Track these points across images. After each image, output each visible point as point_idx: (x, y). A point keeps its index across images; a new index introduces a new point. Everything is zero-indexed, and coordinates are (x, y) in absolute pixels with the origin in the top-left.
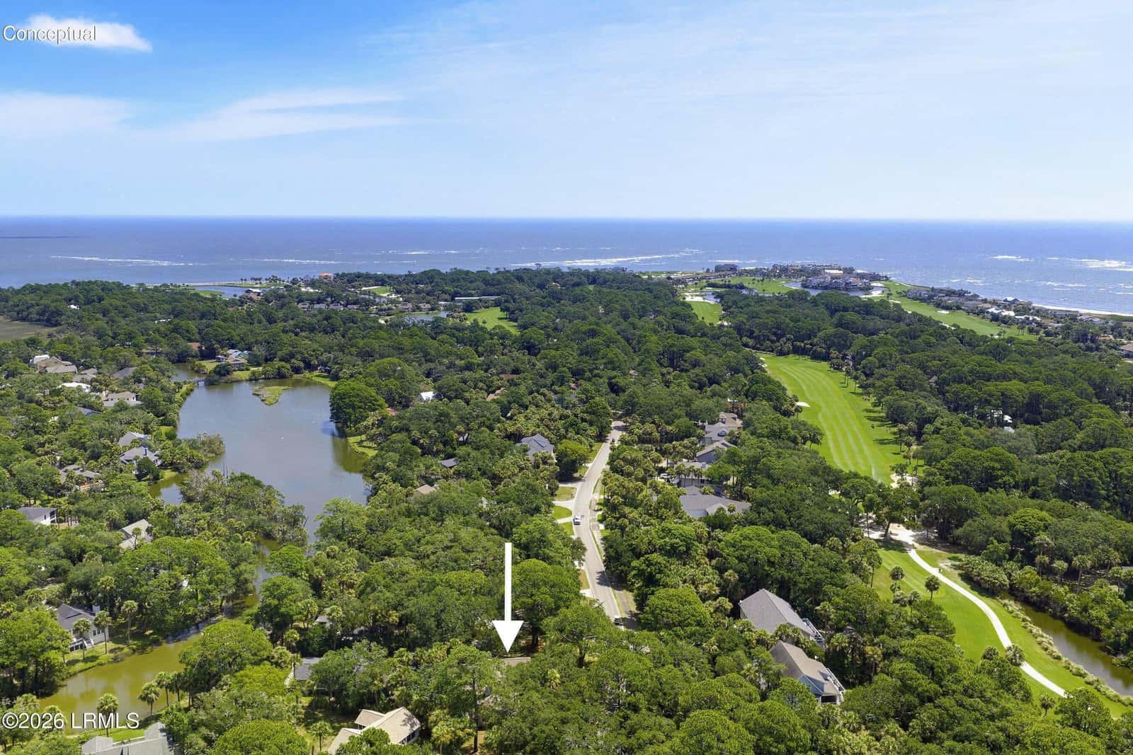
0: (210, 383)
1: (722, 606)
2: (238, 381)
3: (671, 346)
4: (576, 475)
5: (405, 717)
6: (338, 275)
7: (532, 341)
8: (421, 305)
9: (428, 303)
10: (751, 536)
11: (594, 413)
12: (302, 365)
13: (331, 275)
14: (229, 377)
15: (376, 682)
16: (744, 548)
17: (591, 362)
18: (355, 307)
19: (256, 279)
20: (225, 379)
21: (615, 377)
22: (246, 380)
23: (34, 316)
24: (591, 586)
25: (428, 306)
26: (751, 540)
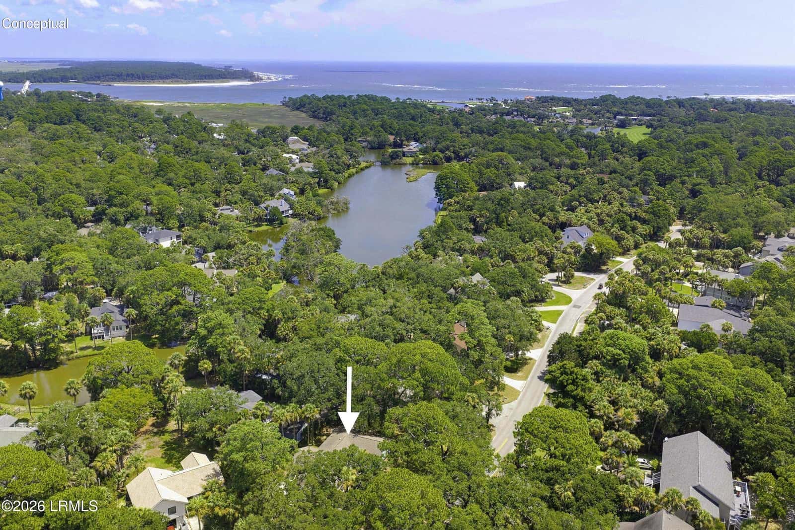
0: (384, 164)
1: (621, 441)
2: (405, 164)
3: (776, 162)
4: (604, 268)
5: (212, 472)
6: (538, 97)
7: (644, 149)
8: (584, 120)
9: (591, 119)
10: (701, 366)
11: (654, 213)
12: (453, 155)
13: (534, 98)
14: (398, 160)
15: (214, 429)
16: (689, 378)
17: (685, 169)
18: (533, 120)
19: (479, 99)
20: (394, 161)
21: (699, 184)
22: (410, 164)
23: (321, 115)
24: (529, 379)
25: (590, 121)
26: (700, 370)
